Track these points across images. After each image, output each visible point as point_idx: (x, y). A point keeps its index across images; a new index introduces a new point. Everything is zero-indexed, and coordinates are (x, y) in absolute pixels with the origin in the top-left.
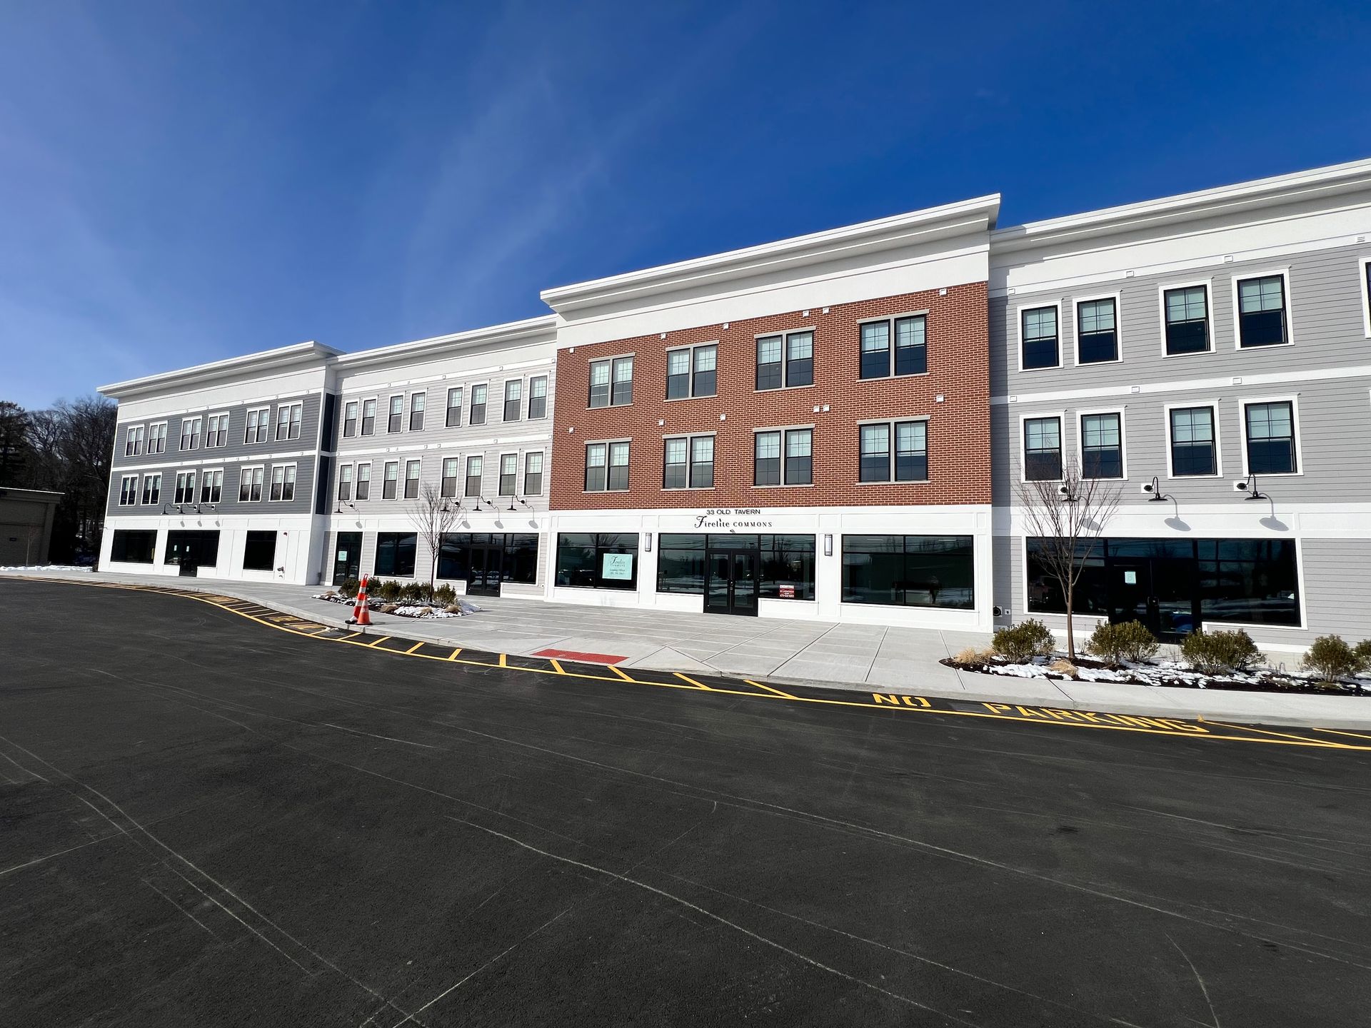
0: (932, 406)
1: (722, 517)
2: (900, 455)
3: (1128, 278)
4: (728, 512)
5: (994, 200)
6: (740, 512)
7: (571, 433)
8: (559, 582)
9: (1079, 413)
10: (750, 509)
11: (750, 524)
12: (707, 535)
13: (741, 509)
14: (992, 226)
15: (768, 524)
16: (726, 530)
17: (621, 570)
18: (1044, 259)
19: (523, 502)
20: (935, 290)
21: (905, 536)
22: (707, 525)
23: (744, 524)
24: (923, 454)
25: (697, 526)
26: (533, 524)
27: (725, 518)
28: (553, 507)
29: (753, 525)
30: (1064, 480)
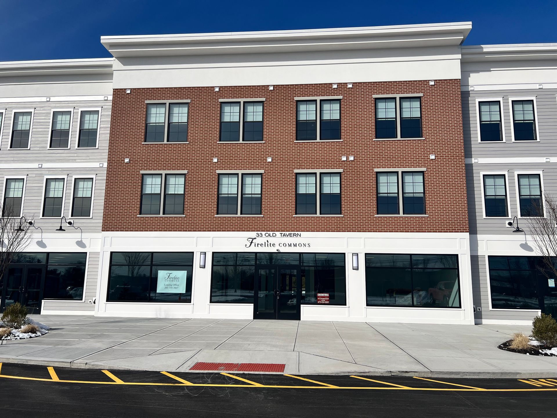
0: (427, 162)
1: (269, 239)
2: (406, 195)
3: (539, 89)
4: (274, 235)
5: (467, 25)
6: (284, 235)
7: (126, 163)
8: (112, 297)
9: (516, 173)
10: (293, 233)
11: (292, 245)
12: (256, 253)
13: (285, 233)
14: (462, 43)
15: (307, 245)
16: (273, 250)
17: (175, 285)
18: (492, 69)
19: (70, 223)
20: (426, 81)
21: (411, 255)
22: (256, 245)
23: (287, 245)
24: (422, 195)
25: (248, 246)
26: (80, 244)
27: (271, 240)
28: (106, 227)
29: (295, 245)
30: (510, 217)
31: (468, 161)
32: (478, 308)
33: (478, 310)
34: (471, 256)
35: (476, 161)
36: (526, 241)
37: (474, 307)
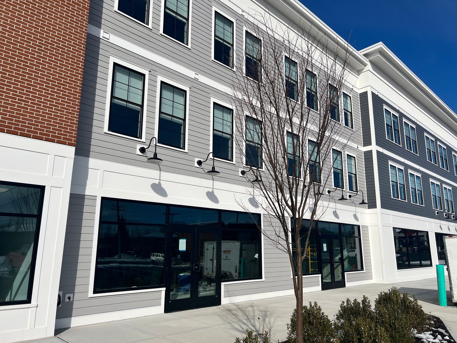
9: (160, 78)
30: (143, 139)
31: (93, 30)
32: (67, 296)
33: (67, 300)
34: (70, 194)
35: (107, 36)
36: (160, 180)
37: (59, 296)
